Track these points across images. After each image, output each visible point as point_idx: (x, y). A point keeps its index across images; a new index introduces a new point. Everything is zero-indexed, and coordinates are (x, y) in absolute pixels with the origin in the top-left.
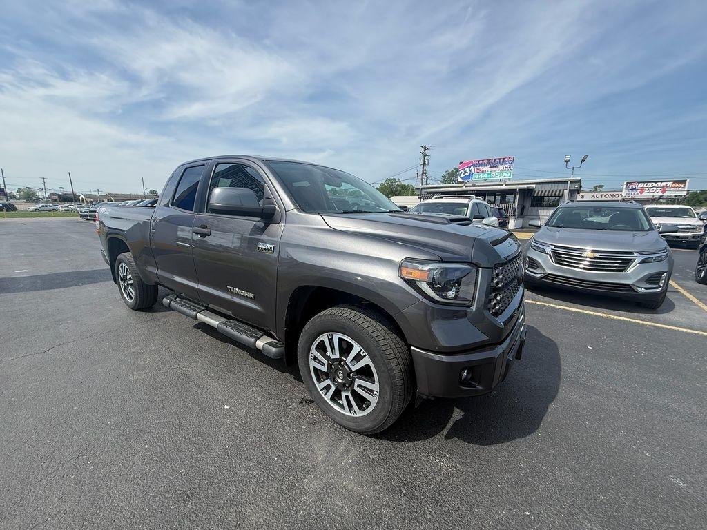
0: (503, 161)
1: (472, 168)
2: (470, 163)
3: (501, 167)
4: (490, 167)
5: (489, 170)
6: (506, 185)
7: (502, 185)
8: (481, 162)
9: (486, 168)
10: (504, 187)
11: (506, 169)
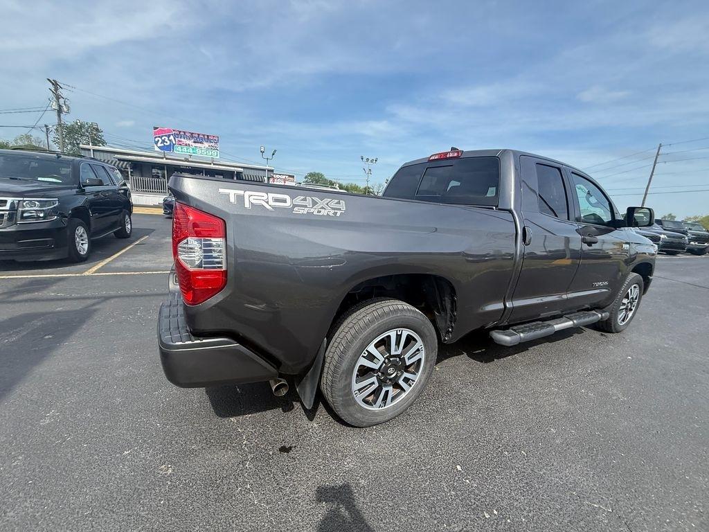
0: (208, 139)
1: (172, 137)
2: (169, 131)
3: (206, 145)
4: (194, 142)
5: (194, 145)
6: (214, 164)
7: (210, 164)
8: (182, 133)
9: (190, 142)
10: (212, 166)
11: (213, 148)
